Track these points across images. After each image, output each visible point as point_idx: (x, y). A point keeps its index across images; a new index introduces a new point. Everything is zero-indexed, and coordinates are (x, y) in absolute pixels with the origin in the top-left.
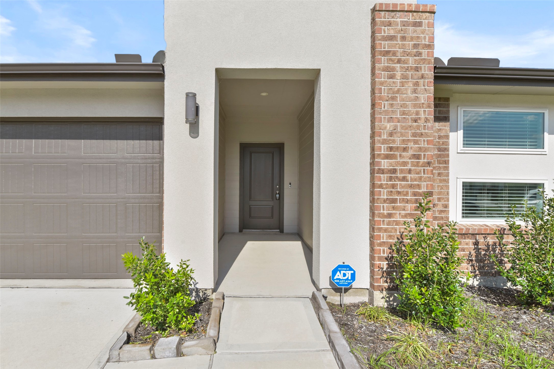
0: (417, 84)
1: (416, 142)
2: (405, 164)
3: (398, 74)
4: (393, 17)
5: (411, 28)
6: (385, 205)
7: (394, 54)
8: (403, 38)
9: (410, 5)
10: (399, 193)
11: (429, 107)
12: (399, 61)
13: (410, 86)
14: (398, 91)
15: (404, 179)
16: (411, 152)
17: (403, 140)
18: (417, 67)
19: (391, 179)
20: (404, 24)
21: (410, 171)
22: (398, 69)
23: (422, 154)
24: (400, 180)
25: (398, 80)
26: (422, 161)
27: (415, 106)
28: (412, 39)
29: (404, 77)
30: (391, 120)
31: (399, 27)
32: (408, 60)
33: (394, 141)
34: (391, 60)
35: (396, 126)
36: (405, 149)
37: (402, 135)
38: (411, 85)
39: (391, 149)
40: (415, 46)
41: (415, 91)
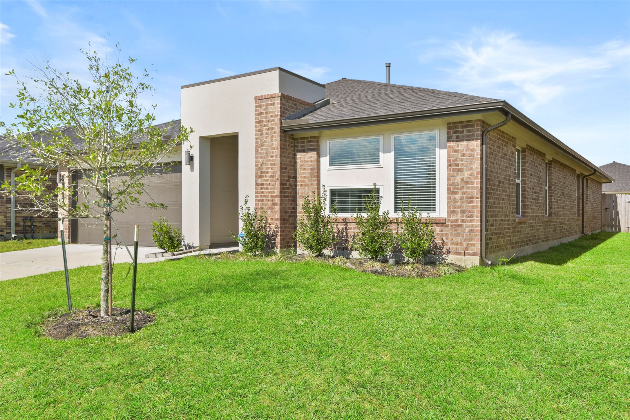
0: (272, 137)
1: (272, 168)
2: (267, 180)
3: (264, 132)
4: (262, 102)
5: (270, 107)
6: (260, 202)
7: (262, 122)
8: (267, 113)
9: (268, 95)
10: (265, 196)
11: (278, 149)
12: (265, 126)
13: (269, 138)
14: (264, 142)
15: (267, 188)
16: (270, 174)
17: (267, 168)
18: (272, 128)
19: (261, 189)
20: (267, 105)
21: (269, 184)
22: (264, 130)
23: (275, 174)
24: (265, 189)
25: (264, 136)
26: (275, 178)
27: (272, 149)
28: (270, 112)
29: (267, 134)
30: (261, 157)
31: (265, 107)
32: (268, 124)
33: (262, 169)
34: (261, 125)
35: (264, 160)
36: (267, 172)
37: (266, 165)
38: (270, 137)
39: (261, 173)
40: (272, 116)
41: (272, 141)
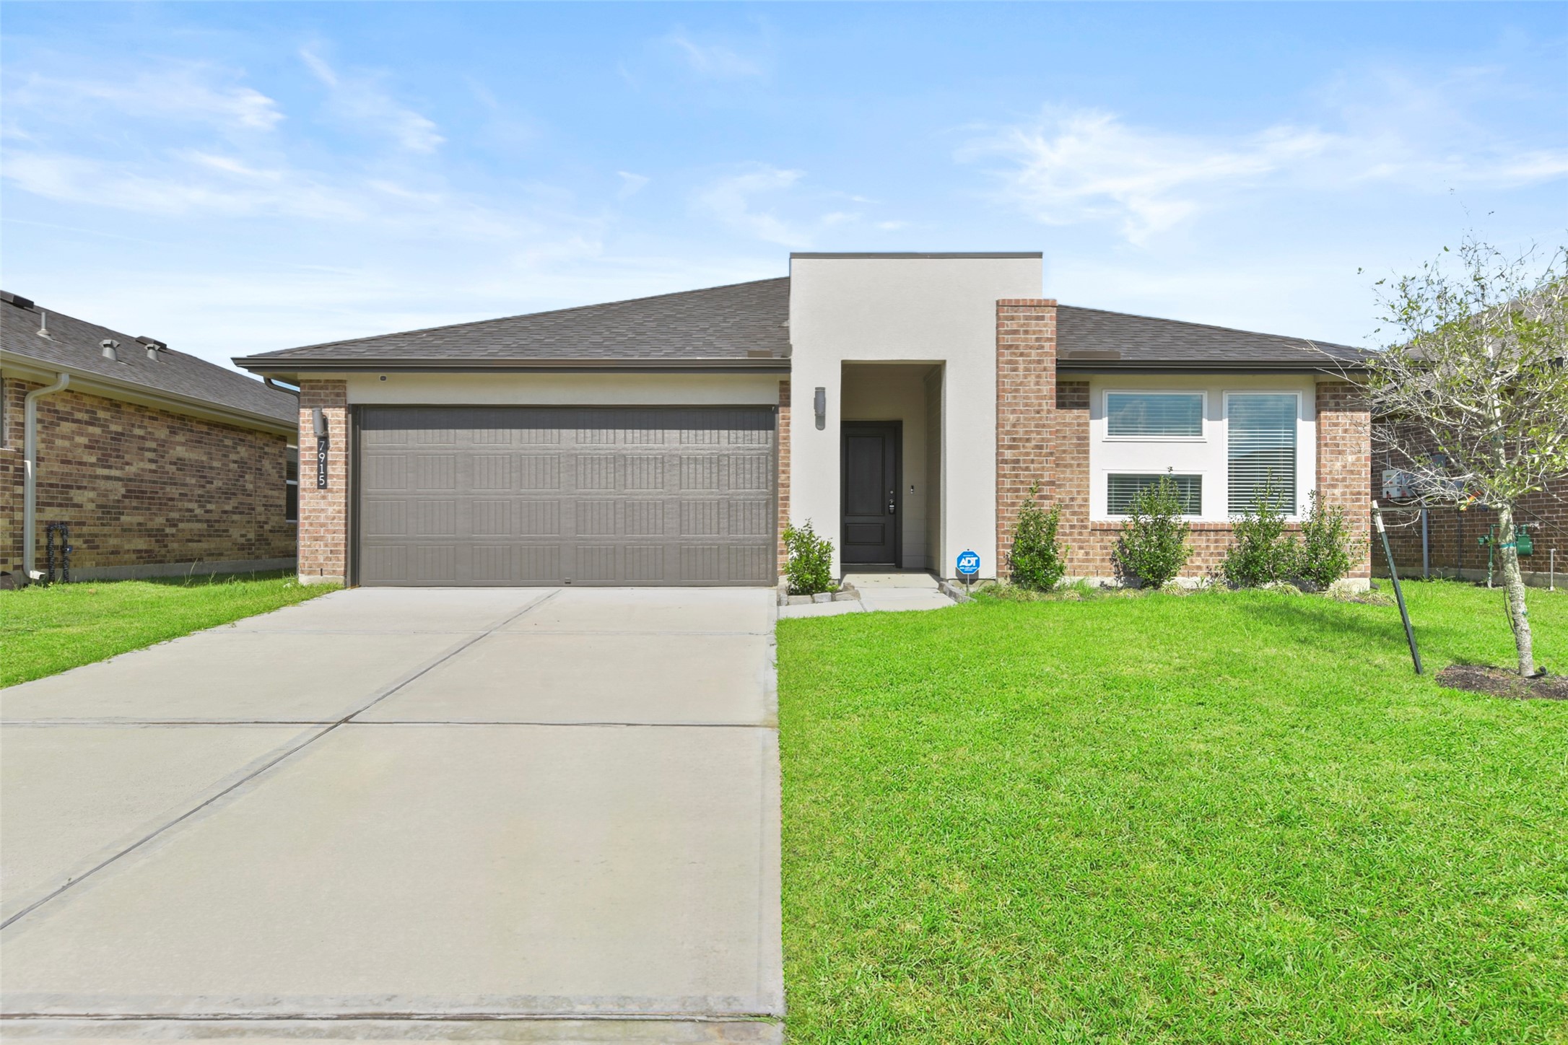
0: (1039, 376)
1: (1039, 433)
2: (1027, 454)
3: (1021, 367)
4: (1016, 312)
5: (1034, 322)
6: (1009, 494)
7: (1017, 347)
8: (1026, 332)
9: (1032, 300)
10: (1022, 482)
11: (1051, 399)
12: (1022, 355)
13: (1032, 379)
14: (1021, 384)
15: (1027, 469)
16: (1034, 443)
17: (1027, 431)
18: (1039, 360)
19: (1014, 469)
20: (1027, 318)
21: (1033, 461)
22: (1021, 362)
23: (1045, 444)
24: (1023, 470)
25: (1021, 373)
26: (1044, 451)
27: (1037, 398)
28: (1034, 333)
29: (1027, 369)
30: (1014, 411)
31: (1022, 322)
32: (1030, 353)
33: (1017, 432)
34: (1015, 354)
35: (1019, 417)
36: (1028, 440)
37: (1025, 426)
38: (1033, 377)
39: (1014, 439)
40: (1038, 339)
41: (1037, 383)
